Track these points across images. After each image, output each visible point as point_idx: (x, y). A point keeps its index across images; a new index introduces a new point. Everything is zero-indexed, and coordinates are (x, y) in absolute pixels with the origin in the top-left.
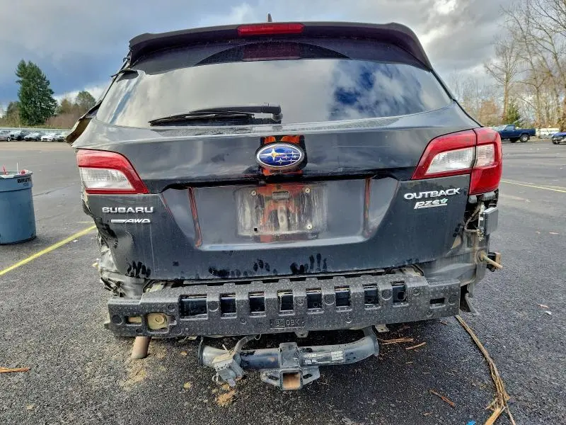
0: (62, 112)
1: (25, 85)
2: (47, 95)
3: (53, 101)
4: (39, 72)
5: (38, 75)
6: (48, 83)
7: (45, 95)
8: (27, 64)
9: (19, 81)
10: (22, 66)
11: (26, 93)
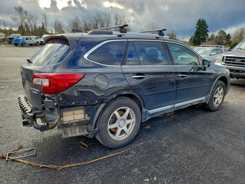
0: (209, 40)
1: (198, 28)
2: (205, 32)
3: (207, 35)
4: (205, 22)
5: (204, 24)
6: (208, 27)
7: (205, 33)
8: (201, 20)
9: (196, 27)
10: (199, 21)
11: (197, 32)
